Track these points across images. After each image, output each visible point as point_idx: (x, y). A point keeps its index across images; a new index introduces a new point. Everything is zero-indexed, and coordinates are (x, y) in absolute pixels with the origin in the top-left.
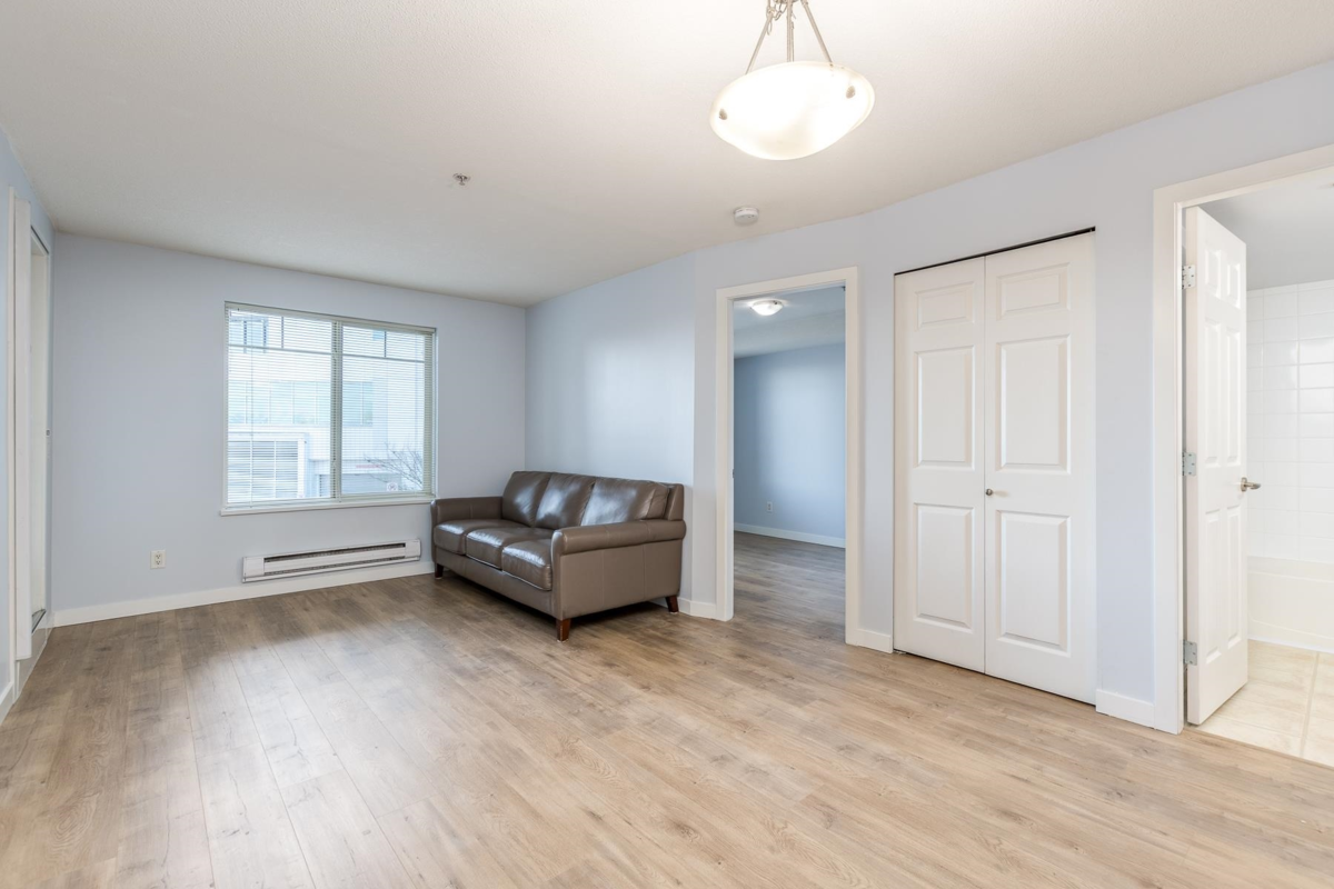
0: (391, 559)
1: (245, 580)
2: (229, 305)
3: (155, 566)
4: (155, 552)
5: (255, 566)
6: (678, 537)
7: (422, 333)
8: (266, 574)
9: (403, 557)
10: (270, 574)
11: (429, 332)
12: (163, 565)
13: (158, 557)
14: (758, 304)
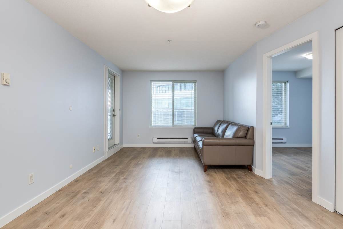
0: (184, 142)
1: (154, 143)
2: (151, 81)
3: (138, 138)
4: (138, 135)
5: (155, 140)
6: (253, 145)
7: (193, 82)
8: (157, 142)
9: (187, 142)
10: (158, 142)
11: (195, 82)
12: (140, 138)
13: (139, 136)
14: (306, 55)
